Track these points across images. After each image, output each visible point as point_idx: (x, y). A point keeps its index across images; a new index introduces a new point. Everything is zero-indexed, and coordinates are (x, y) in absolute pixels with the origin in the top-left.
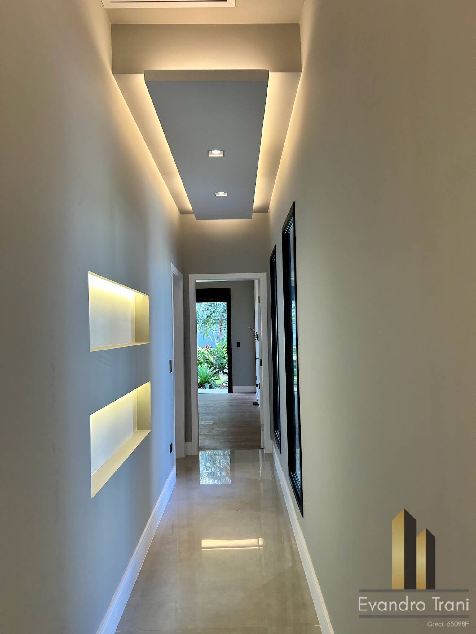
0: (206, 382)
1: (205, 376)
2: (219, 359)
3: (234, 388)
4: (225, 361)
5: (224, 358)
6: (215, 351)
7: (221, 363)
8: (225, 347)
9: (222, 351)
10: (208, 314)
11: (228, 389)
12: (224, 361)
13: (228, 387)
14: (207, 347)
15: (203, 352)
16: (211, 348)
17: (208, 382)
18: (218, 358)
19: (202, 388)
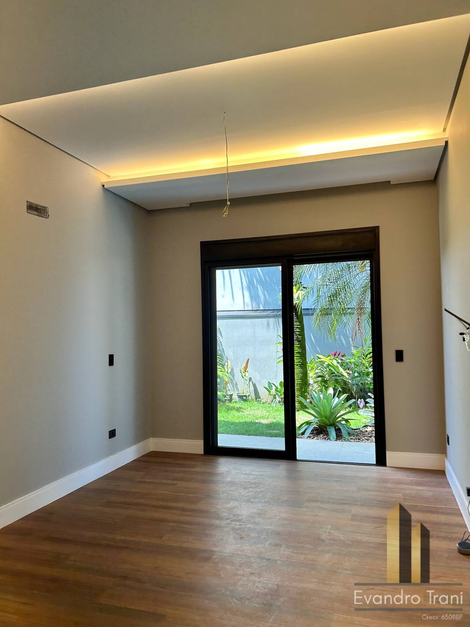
0: (331, 425)
1: (328, 413)
2: (357, 377)
3: (390, 455)
4: (370, 379)
5: (368, 375)
6: (350, 362)
7: (362, 384)
8: (369, 356)
9: (364, 362)
10: (333, 291)
11: (374, 444)
12: (367, 380)
13: (374, 439)
14: (335, 355)
15: (328, 364)
16: (342, 356)
17: (333, 425)
18: (356, 374)
19: (322, 435)
